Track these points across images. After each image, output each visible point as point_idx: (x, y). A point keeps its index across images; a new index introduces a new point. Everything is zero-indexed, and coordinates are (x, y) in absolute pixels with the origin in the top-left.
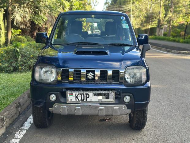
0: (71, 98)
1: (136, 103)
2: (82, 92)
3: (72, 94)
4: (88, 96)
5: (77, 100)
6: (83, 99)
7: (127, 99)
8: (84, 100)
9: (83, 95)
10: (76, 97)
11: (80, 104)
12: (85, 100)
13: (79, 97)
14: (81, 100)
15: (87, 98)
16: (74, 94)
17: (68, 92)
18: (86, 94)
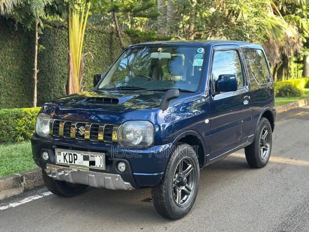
0: (60, 158)
1: (134, 174)
2: (69, 152)
3: (60, 153)
4: (75, 156)
5: (66, 162)
6: (71, 161)
7: (122, 167)
8: (72, 162)
9: (71, 156)
10: (65, 157)
11: (69, 166)
12: (73, 163)
13: (67, 157)
14: (70, 162)
15: (75, 160)
16: (62, 153)
17: (57, 150)
18: (74, 155)
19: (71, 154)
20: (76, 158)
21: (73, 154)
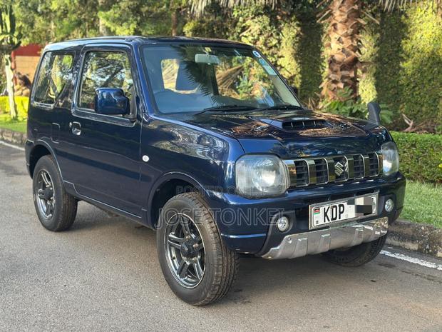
0: (317, 217)
2: (333, 203)
3: (317, 211)
4: (342, 208)
5: (327, 221)
6: (334, 217)
8: (336, 218)
9: (334, 209)
10: (326, 214)
11: (328, 227)
12: (338, 219)
13: (329, 214)
14: (333, 219)
15: (341, 213)
16: (322, 209)
17: (312, 208)
18: (340, 206)
19: (336, 207)
20: (342, 211)
21: (337, 205)
